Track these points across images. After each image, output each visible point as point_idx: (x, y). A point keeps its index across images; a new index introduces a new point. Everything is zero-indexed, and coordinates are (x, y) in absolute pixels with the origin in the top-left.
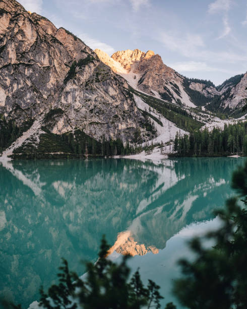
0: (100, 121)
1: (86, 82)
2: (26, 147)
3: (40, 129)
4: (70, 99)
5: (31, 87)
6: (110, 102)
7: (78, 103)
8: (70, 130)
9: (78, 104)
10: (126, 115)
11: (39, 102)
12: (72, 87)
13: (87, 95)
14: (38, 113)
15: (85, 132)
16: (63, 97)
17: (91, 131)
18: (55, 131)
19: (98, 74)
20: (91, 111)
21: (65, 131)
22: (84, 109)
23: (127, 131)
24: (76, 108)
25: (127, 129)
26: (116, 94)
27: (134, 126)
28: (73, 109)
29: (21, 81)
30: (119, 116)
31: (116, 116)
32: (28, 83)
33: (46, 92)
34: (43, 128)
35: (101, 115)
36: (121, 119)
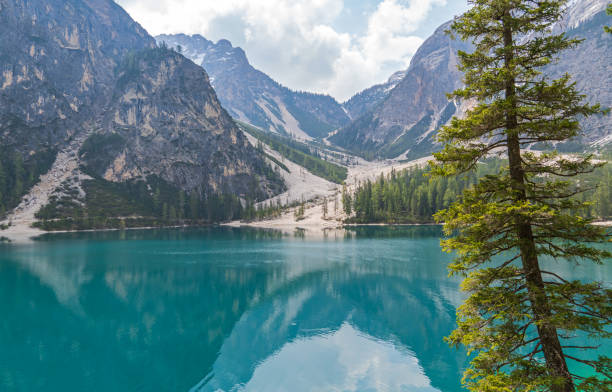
0: (191, 161)
1: (163, 92)
2: (60, 206)
3: (79, 171)
4: (131, 119)
5: (45, 84)
6: (208, 129)
7: (147, 126)
8: (136, 175)
9: (147, 128)
10: (235, 152)
11: (63, 117)
12: (135, 97)
13: (165, 113)
14: (62, 137)
15: (166, 179)
16: (117, 113)
17: (176, 177)
18: (109, 176)
19: (183, 79)
20: (175, 142)
21: (127, 175)
22: (160, 139)
23: (237, 179)
24: (144, 134)
25: (238, 175)
26: (217, 116)
27: (248, 171)
28: (138, 137)
29: (24, 68)
30: (224, 154)
31: (219, 154)
32: (38, 75)
33: (75, 99)
34: (83, 169)
35: (194, 151)
36: (228, 159)
